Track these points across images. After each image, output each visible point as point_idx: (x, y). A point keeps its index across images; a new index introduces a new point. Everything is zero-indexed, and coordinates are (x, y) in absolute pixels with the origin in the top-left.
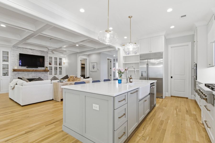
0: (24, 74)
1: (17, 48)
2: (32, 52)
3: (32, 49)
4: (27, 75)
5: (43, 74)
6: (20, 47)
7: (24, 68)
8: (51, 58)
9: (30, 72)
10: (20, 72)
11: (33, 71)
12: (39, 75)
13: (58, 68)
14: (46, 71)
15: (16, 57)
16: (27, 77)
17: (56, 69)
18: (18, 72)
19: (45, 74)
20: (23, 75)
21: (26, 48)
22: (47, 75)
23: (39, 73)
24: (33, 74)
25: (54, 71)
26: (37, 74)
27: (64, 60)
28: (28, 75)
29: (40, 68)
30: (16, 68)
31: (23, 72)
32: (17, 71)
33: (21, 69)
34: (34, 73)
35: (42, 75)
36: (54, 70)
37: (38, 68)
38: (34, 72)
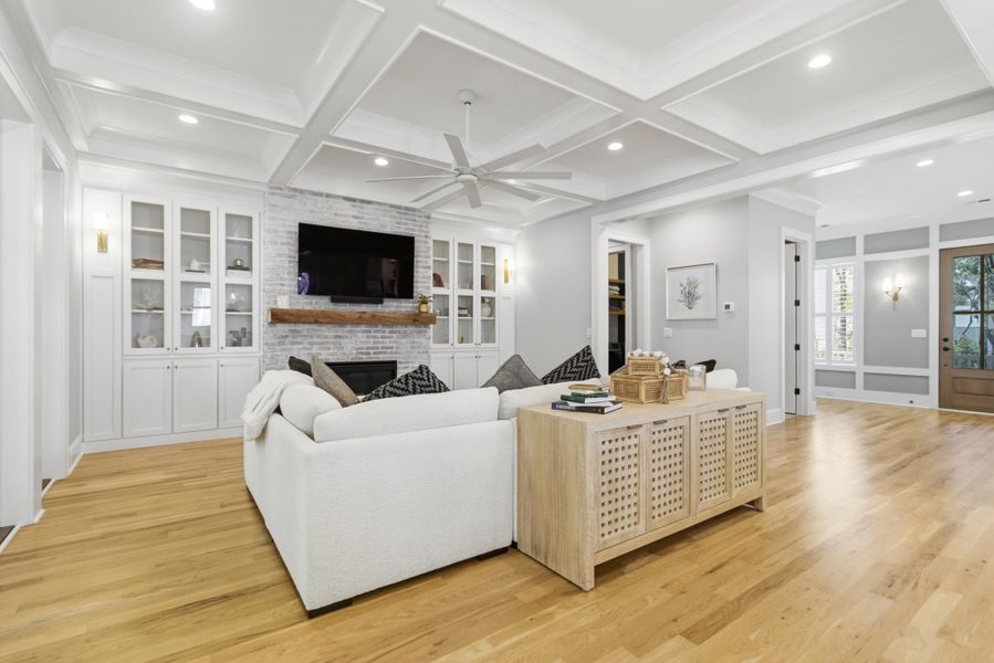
0: (319, 336)
1: (290, 197)
2: (356, 214)
3: (354, 200)
4: (334, 343)
5: (405, 335)
6: (302, 191)
7: (321, 304)
8: (442, 246)
9: (348, 328)
10: (300, 327)
11: (360, 320)
12: (388, 345)
13: (477, 304)
14: (420, 320)
15: (283, 244)
16: (331, 355)
17: (465, 312)
18: (292, 327)
19: (416, 340)
20: (316, 340)
21: (328, 196)
22: (424, 340)
23: (387, 330)
24: (359, 334)
25: (456, 322)
26: (379, 335)
27: (506, 261)
28: (338, 340)
29: (392, 306)
30: (283, 303)
31: (315, 327)
32: (287, 317)
33: (308, 308)
34: (363, 332)
35: (403, 341)
36: (460, 315)
37: (381, 302)
38: (363, 328)
